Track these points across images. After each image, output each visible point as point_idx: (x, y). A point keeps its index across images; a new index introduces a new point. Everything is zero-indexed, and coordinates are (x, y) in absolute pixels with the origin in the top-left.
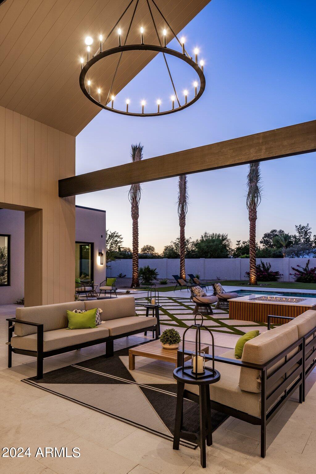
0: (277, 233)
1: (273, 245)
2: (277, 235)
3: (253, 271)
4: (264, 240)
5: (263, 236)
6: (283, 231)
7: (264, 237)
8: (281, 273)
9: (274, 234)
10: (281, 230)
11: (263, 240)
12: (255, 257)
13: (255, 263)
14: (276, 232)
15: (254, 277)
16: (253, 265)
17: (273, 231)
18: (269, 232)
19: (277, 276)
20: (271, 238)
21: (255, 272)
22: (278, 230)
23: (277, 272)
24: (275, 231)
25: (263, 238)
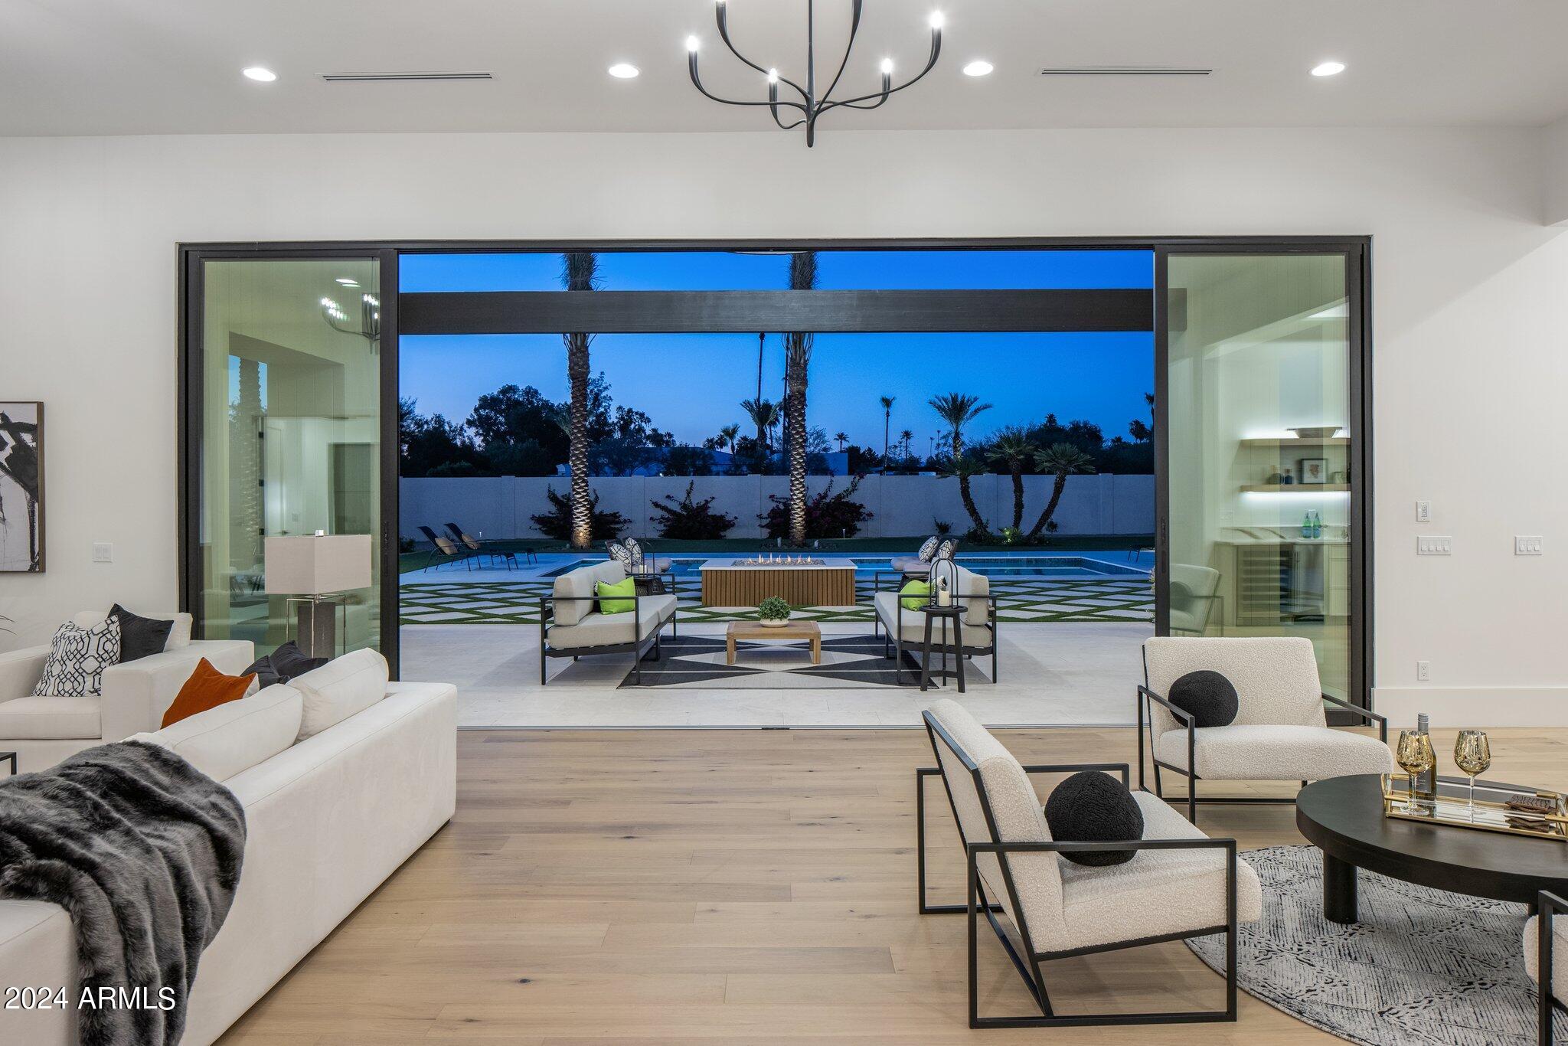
0: (519, 396)
1: (505, 432)
2: (517, 402)
3: (581, 512)
4: (480, 416)
5: (477, 403)
6: (536, 392)
7: (481, 407)
8: (624, 516)
9: (509, 399)
10: (530, 388)
11: (476, 417)
12: (587, 475)
13: (585, 491)
14: (515, 393)
15: (586, 526)
16: (583, 497)
17: (504, 391)
18: (496, 393)
19: (617, 526)
20: (500, 412)
21: (585, 515)
22: (522, 387)
23: (615, 514)
24: (511, 389)
25: (476, 410)
